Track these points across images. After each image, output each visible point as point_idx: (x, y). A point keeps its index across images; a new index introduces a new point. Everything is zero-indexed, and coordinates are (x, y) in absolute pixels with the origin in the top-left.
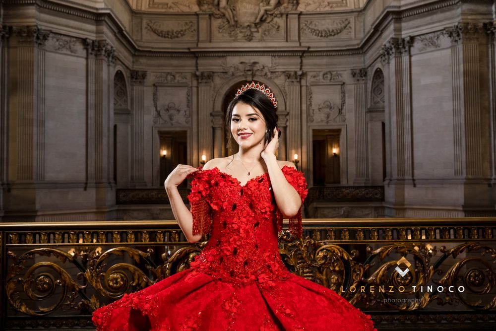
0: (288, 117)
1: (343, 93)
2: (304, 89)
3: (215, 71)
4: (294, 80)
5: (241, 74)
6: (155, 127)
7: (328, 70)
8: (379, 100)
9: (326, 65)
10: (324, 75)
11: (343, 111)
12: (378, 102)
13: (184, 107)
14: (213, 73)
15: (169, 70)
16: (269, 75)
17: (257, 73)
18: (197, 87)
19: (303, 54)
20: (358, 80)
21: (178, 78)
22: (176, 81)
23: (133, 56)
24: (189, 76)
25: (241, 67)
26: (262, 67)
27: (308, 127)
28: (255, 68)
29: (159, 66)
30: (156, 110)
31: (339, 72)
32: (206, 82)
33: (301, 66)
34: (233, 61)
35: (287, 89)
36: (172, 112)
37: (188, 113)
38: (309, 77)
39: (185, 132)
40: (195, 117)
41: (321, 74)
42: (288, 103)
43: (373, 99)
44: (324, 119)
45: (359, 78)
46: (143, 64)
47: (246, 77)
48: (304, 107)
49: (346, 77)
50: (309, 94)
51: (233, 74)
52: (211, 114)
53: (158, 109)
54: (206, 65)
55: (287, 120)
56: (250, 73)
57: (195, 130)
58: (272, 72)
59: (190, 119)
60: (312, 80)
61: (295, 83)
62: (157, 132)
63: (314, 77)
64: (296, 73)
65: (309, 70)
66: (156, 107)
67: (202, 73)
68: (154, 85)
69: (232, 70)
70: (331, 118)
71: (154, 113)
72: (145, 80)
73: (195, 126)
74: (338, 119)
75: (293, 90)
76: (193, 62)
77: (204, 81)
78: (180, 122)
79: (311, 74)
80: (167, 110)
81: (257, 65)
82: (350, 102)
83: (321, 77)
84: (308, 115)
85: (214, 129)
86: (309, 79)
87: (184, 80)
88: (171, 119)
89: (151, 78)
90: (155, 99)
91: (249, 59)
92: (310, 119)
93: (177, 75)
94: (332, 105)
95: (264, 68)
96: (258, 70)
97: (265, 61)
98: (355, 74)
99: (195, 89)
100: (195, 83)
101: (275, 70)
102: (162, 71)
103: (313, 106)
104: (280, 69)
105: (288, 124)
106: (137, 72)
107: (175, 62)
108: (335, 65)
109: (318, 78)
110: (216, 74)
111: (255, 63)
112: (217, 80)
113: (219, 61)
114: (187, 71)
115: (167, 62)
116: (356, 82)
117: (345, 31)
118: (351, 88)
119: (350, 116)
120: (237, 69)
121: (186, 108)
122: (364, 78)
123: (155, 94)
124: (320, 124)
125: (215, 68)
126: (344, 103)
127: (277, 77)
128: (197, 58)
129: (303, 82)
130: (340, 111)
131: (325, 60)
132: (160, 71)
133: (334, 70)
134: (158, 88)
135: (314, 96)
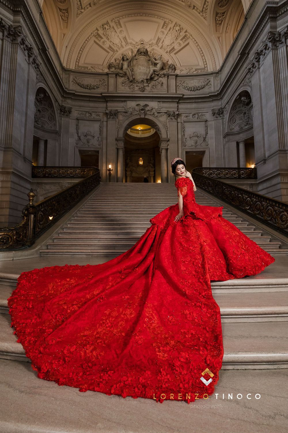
0: (169, 143)
1: (207, 127)
2: (179, 124)
3: (119, 111)
4: (173, 118)
5: (137, 113)
6: (77, 147)
7: (196, 112)
8: (234, 127)
9: (194, 109)
10: (193, 115)
11: (207, 139)
12: (233, 129)
13: (97, 135)
14: (118, 112)
15: (87, 109)
16: (156, 114)
17: (148, 113)
18: (107, 121)
19: (179, 101)
20: (217, 117)
21: (94, 115)
22: (92, 117)
23: (62, 96)
24: (101, 114)
25: (137, 108)
26: (151, 108)
27: (182, 150)
28: (147, 109)
29: (80, 106)
30: (78, 136)
31: (203, 114)
32: (113, 118)
33: (178, 109)
34: (132, 104)
35: (168, 124)
36: (88, 137)
37: (100, 139)
38: (183, 117)
39: (98, 152)
40: (105, 141)
41: (191, 115)
42: (168, 134)
43: (229, 126)
44: (193, 144)
45: (217, 116)
46: (69, 103)
47: (140, 116)
48: (180, 136)
49: (208, 116)
50: (183, 128)
51: (131, 114)
52: (116, 140)
53: (79, 135)
54: (113, 106)
55: (168, 145)
56: (143, 112)
57: (104, 150)
58: (158, 113)
59: (101, 143)
60: (185, 119)
61: (174, 120)
62: (78, 151)
63: (187, 117)
64: (174, 113)
65: (183, 112)
66: (78, 134)
67: (110, 112)
68: (77, 119)
69: (131, 110)
70: (198, 143)
71: (76, 137)
72: (71, 115)
73: (104, 148)
74: (203, 144)
75: (172, 125)
76: (105, 105)
77: (112, 117)
78: (94, 144)
79: (184, 115)
80: (86, 136)
81: (148, 107)
82: (212, 132)
83: (191, 117)
84: (182, 142)
85: (118, 149)
86: (183, 118)
87: (98, 117)
88: (88, 142)
89: (75, 114)
90: (77, 129)
91: (142, 103)
92: (183, 144)
93: (93, 114)
94: (199, 135)
95: (152, 109)
96: (149, 110)
97: (153, 104)
98: (215, 113)
99: (105, 123)
100: (105, 119)
101: (161, 111)
102: (83, 110)
103: (186, 136)
104: (164, 110)
105: (169, 147)
106: (65, 108)
107: (92, 104)
108: (200, 108)
109: (189, 118)
110: (119, 113)
111: (146, 105)
112: (121, 117)
113: (122, 104)
114: (100, 111)
115: (86, 104)
116: (216, 119)
117: (207, 87)
118: (212, 123)
119: (212, 142)
120: (134, 109)
121: (98, 136)
122: (221, 115)
123: (77, 125)
124: (191, 148)
125: (120, 109)
126: (207, 134)
127: (161, 116)
128: (107, 102)
129: (179, 120)
130: (205, 139)
131: (194, 106)
132: (81, 110)
133: (200, 112)
134: (80, 121)
135: (186, 129)
